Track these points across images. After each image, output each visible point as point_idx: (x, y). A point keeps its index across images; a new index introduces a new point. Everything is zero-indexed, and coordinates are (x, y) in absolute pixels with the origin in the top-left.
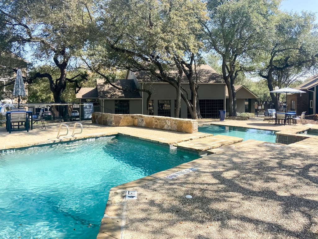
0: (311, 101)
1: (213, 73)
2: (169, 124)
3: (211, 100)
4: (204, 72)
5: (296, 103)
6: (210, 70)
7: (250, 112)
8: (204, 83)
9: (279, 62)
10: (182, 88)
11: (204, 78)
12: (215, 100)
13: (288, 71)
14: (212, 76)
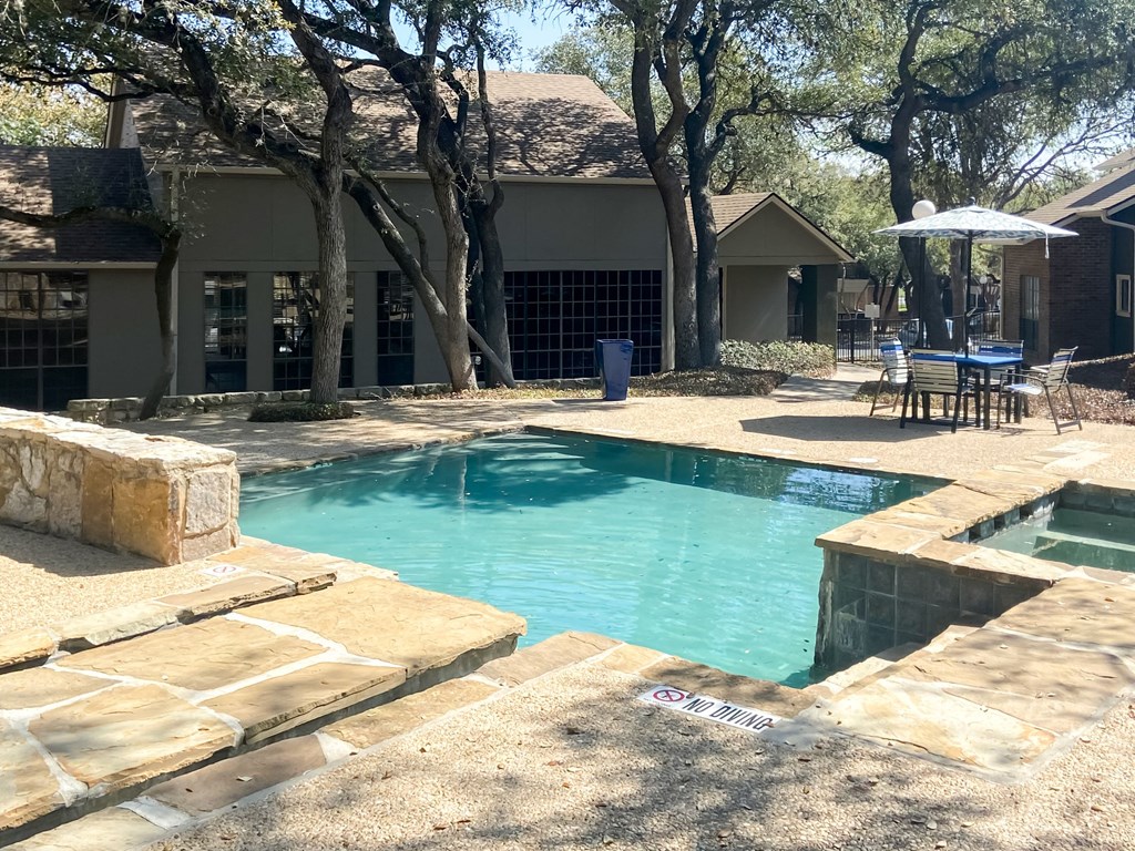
0: (1120, 277)
1: (611, 120)
2: (35, 483)
3: (590, 274)
4: (561, 115)
5: (1047, 288)
6: (594, 103)
7: (809, 337)
8: (548, 178)
9: (955, 68)
10: (392, 206)
11: (554, 148)
12: (613, 274)
13: (1006, 114)
14: (601, 137)
